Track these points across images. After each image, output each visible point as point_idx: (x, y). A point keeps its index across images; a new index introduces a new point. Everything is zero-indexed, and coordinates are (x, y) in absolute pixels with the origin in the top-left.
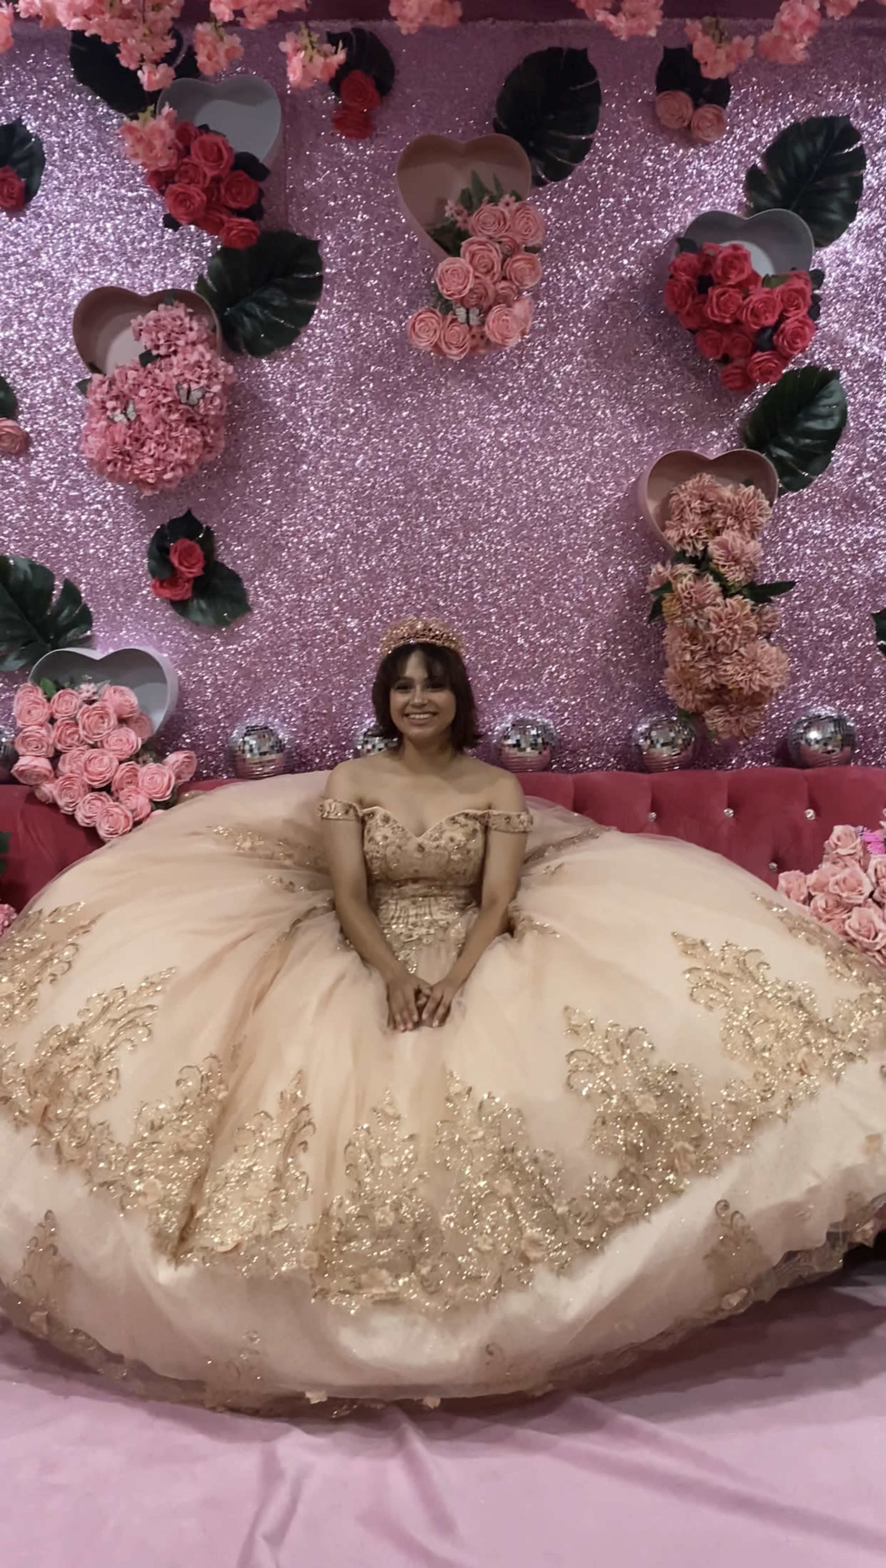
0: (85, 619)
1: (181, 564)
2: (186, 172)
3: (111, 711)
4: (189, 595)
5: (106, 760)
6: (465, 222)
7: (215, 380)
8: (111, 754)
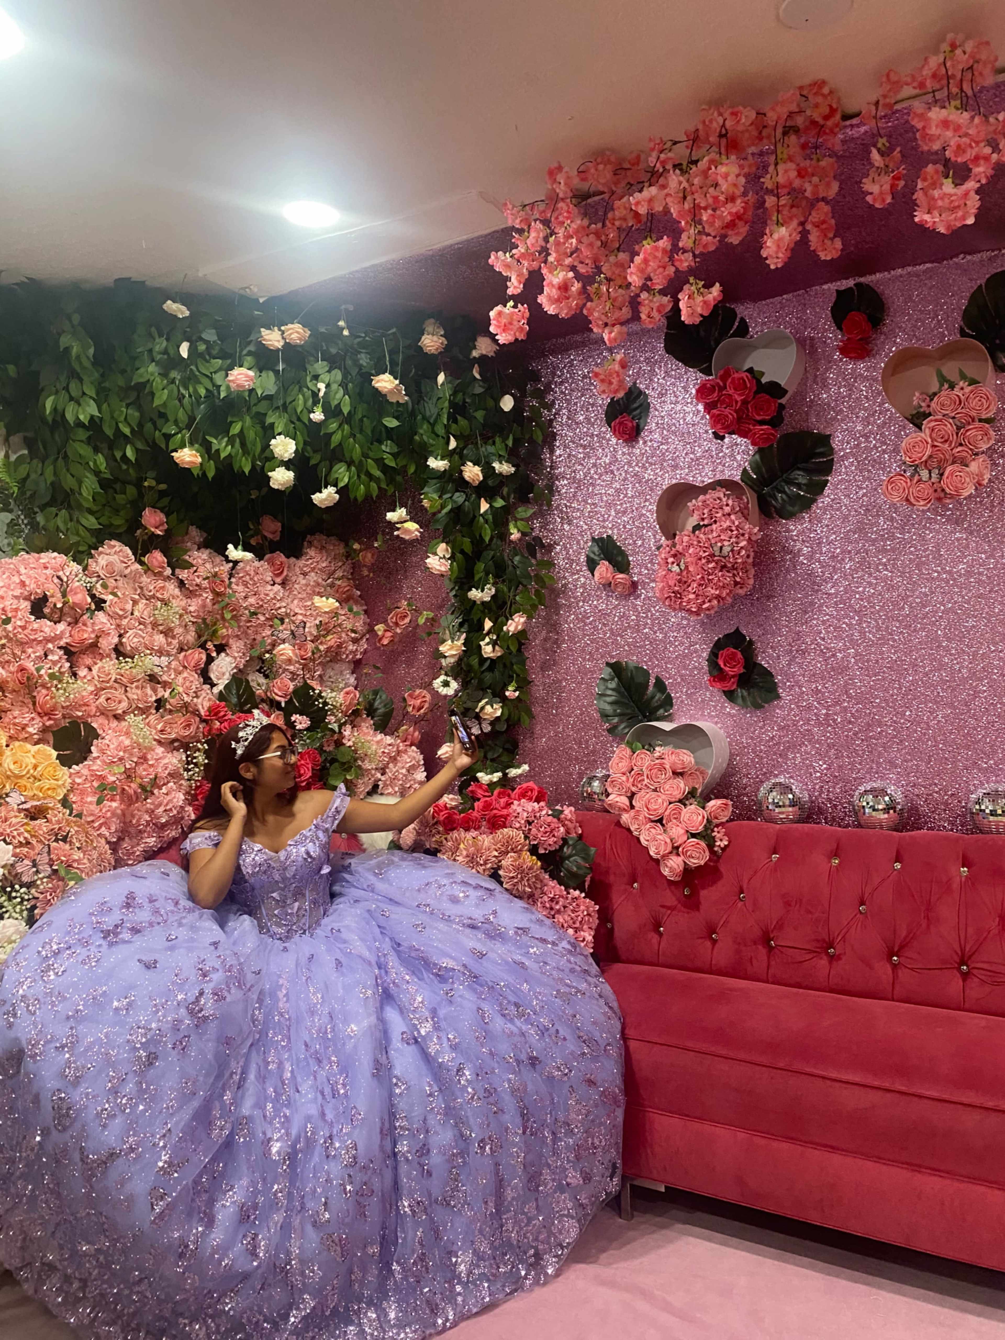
0: (668, 702)
1: (725, 665)
2: (724, 400)
3: (667, 767)
4: (735, 687)
5: (660, 801)
6: (929, 406)
7: (742, 538)
8: (664, 797)
